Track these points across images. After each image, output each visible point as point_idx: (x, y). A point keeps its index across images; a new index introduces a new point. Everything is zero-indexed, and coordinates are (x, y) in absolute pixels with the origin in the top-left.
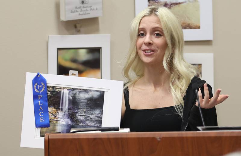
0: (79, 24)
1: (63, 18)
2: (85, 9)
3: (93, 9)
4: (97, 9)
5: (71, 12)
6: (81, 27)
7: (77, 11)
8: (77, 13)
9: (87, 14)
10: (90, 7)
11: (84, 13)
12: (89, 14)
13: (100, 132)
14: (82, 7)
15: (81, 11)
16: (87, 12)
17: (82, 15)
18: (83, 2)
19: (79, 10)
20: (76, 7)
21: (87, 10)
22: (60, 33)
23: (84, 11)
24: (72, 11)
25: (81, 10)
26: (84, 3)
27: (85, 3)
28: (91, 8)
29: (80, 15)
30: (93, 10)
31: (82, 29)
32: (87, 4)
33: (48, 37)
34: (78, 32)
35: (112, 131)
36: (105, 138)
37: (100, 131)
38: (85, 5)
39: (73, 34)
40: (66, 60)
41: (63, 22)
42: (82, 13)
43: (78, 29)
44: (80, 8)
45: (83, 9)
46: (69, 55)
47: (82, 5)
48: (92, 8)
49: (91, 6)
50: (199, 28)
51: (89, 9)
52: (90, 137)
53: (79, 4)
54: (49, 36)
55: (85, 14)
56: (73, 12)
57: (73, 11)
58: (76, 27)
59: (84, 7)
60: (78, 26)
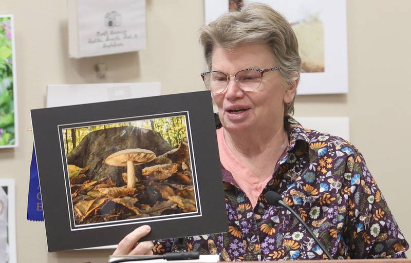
0: (103, 63)
1: (75, 53)
2: (114, 36)
3: (128, 36)
4: (136, 36)
5: (89, 42)
6: (106, 69)
7: (99, 41)
8: (101, 44)
9: (119, 45)
10: (124, 32)
11: (113, 44)
12: (121, 45)
14: (109, 33)
15: (107, 40)
16: (118, 42)
17: (109, 47)
18: (110, 24)
19: (104, 38)
20: (98, 33)
21: (118, 38)
22: (68, 80)
23: (113, 39)
24: (90, 39)
25: (108, 37)
26: (113, 25)
27: (115, 26)
28: (125, 35)
29: (105, 46)
30: (129, 38)
31: (109, 74)
32: (119, 26)
33: (47, 87)
34: (102, 79)
35: (187, 259)
37: (164, 259)
38: (115, 29)
39: (92, 82)
41: (73, 60)
42: (108, 43)
43: (102, 72)
44: (105, 33)
45: (111, 37)
47: (109, 29)
48: (128, 34)
49: (126, 32)
50: (322, 70)
51: (121, 36)
53: (103, 27)
54: (49, 85)
55: (115, 46)
56: (93, 42)
57: (93, 40)
58: (97, 69)
59: (112, 33)
60: (101, 67)
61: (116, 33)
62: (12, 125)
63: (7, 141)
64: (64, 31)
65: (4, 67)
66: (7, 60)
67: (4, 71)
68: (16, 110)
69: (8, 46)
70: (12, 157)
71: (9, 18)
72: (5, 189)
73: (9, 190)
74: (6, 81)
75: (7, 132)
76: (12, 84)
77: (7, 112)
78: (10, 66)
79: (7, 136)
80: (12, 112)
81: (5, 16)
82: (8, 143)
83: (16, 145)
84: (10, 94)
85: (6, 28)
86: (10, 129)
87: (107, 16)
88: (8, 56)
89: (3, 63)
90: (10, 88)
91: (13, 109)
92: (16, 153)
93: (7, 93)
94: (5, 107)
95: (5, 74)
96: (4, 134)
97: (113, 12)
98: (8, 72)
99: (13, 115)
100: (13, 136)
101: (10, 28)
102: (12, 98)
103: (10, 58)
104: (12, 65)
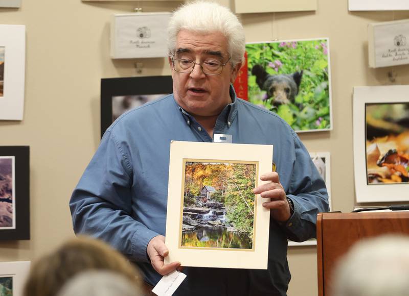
0: (394, 71)
1: (373, 64)
2: (401, 52)
5: (383, 57)
6: (396, 76)
7: (390, 56)
8: (391, 58)
9: (404, 58)
12: (407, 58)
13: (391, 211)
14: (397, 51)
15: (396, 55)
16: (403, 57)
17: (397, 60)
18: (398, 44)
19: (393, 54)
20: (389, 50)
21: (403, 54)
22: (369, 83)
23: (400, 55)
24: (383, 55)
25: (396, 53)
26: (400, 44)
27: (402, 45)
29: (394, 60)
31: (398, 79)
32: (404, 45)
34: (393, 82)
36: (394, 219)
38: (401, 47)
39: (386, 84)
40: (377, 119)
41: (372, 69)
42: (397, 57)
43: (394, 77)
44: (395, 50)
45: (399, 53)
46: (380, 112)
47: (397, 48)
51: (406, 52)
52: (374, 218)
53: (393, 46)
54: (354, 88)
55: (401, 59)
56: (385, 57)
57: (386, 55)
58: (390, 75)
59: (400, 50)
60: (394, 74)
61: (403, 50)
62: (328, 114)
63: (324, 126)
64: (365, 49)
65: (322, 74)
66: (324, 70)
67: (322, 77)
68: (331, 104)
69: (325, 60)
70: (329, 137)
71: (326, 40)
72: (323, 159)
73: (326, 160)
74: (324, 84)
75: (324, 120)
76: (328, 86)
77: (325, 105)
78: (326, 73)
79: (324, 122)
80: (328, 105)
81: (323, 39)
82: (325, 127)
83: (331, 129)
84: (326, 93)
85: (324, 47)
86: (326, 118)
87: (396, 38)
88: (325, 66)
89: (322, 71)
90: (327, 89)
91: (329, 103)
92: (331, 135)
93: (324, 92)
94: (323, 102)
95: (323, 79)
96: (322, 121)
97: (400, 36)
98: (325, 78)
99: (329, 108)
100: (328, 122)
101: (326, 47)
102: (328, 96)
103: (326, 68)
104: (328, 73)
